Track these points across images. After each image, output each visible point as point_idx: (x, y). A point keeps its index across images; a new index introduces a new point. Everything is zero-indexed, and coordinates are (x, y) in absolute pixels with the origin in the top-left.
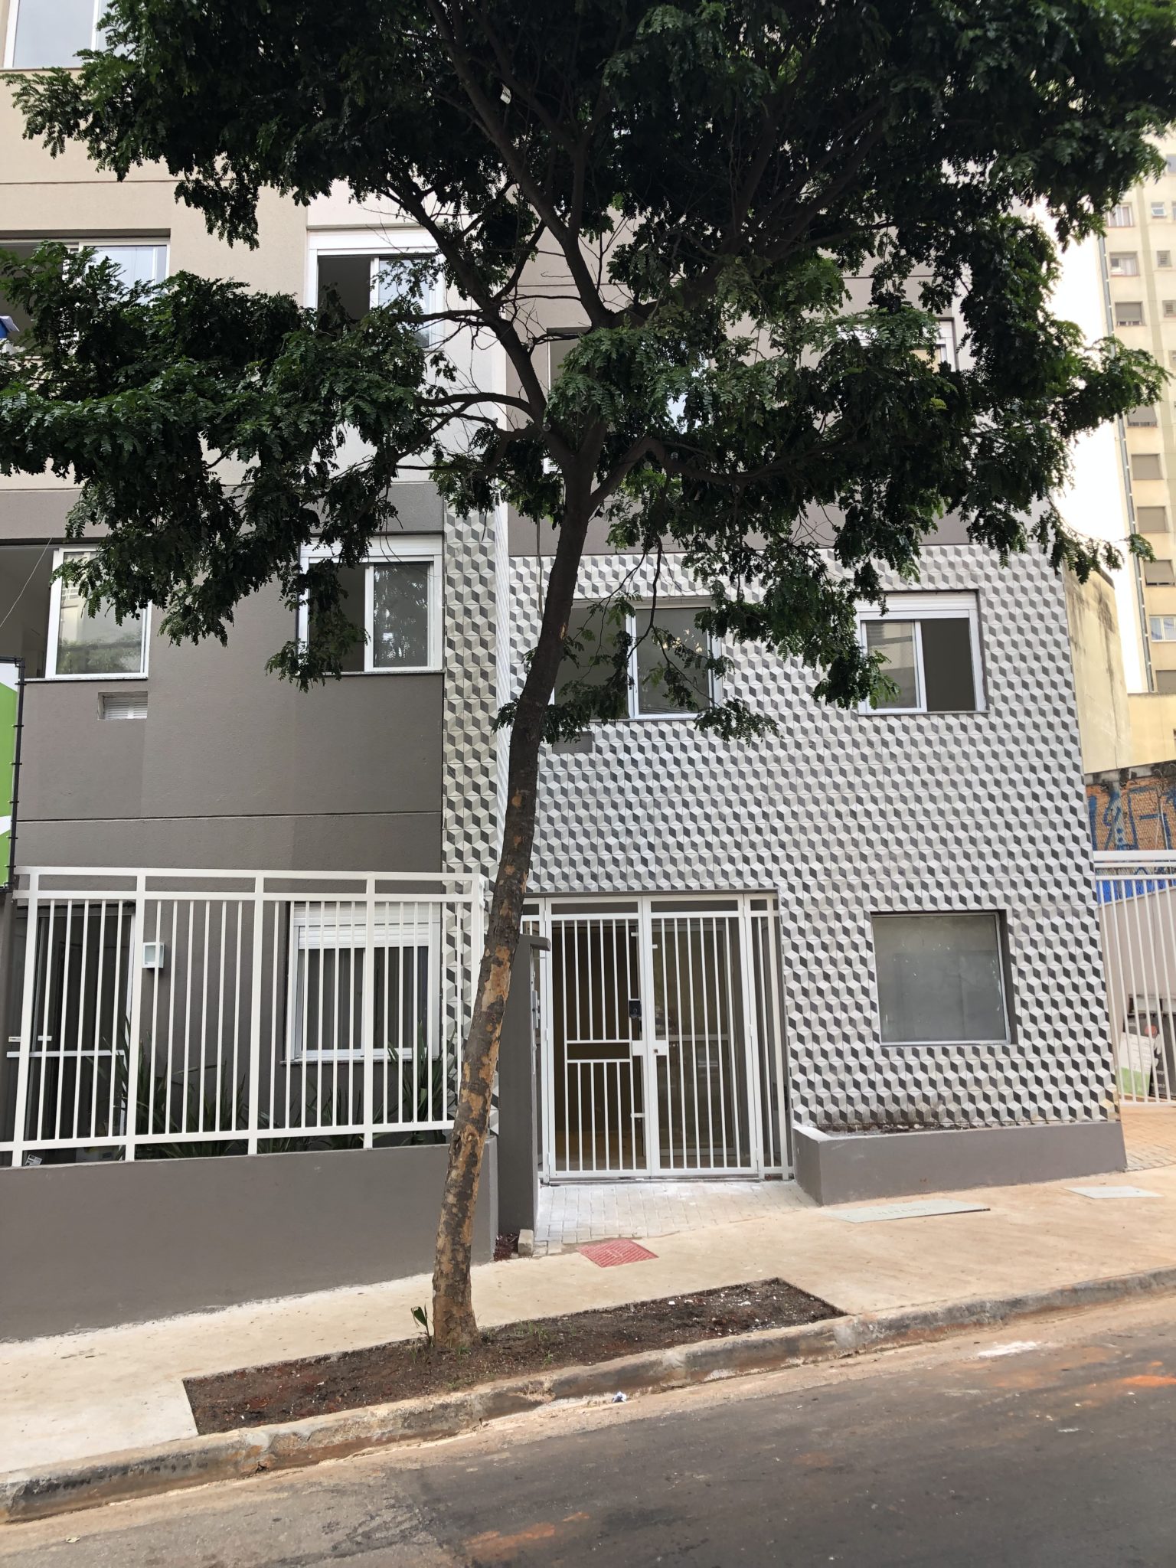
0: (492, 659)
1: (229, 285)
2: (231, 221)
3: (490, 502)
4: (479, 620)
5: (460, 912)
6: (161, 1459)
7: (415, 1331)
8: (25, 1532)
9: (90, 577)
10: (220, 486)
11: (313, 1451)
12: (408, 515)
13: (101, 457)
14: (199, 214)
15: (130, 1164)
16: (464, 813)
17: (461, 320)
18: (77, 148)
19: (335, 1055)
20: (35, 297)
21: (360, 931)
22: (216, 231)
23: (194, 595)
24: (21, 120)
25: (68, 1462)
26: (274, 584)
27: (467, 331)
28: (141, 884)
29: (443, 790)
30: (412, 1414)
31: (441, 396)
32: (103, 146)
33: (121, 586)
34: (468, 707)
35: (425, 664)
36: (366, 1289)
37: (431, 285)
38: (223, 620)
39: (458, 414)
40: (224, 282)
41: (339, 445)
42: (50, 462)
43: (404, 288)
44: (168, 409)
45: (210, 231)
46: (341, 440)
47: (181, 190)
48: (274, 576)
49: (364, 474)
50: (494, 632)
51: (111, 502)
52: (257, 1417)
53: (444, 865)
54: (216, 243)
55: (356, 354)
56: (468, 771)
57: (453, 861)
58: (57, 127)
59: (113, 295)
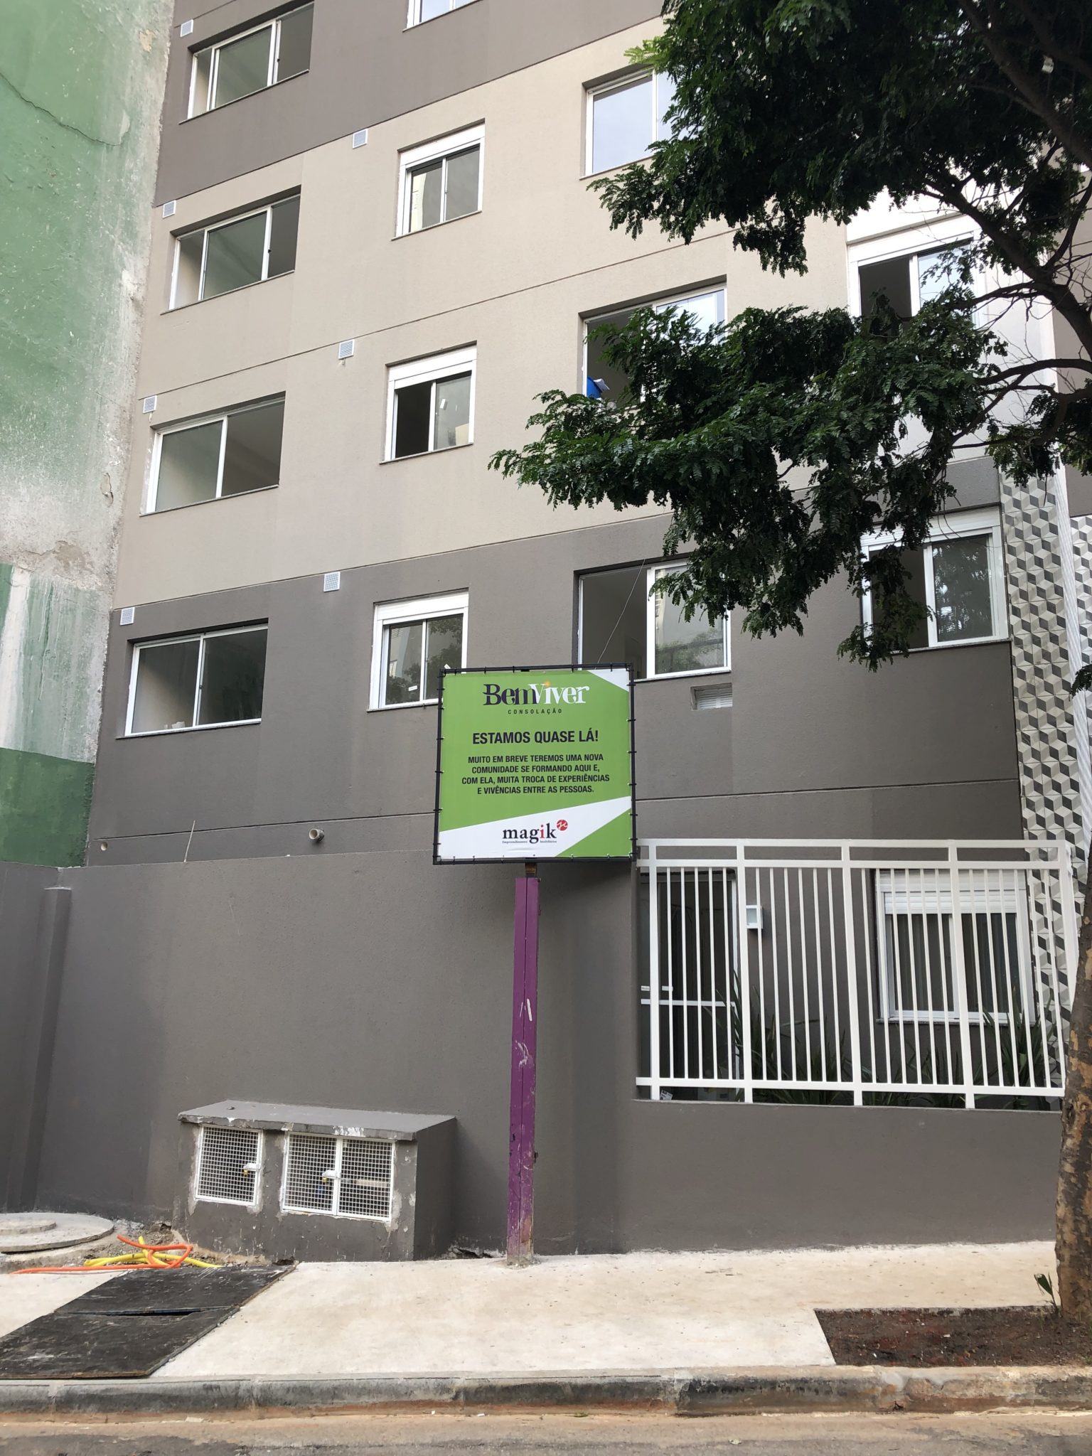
0: (1061, 622)
1: (789, 312)
2: (782, 255)
3: (1050, 467)
4: (1045, 584)
5: (1047, 879)
6: (804, 1381)
7: (1040, 1299)
8: (692, 1427)
9: (682, 588)
10: (789, 492)
11: (948, 1400)
12: (965, 494)
13: (693, 482)
14: (755, 255)
15: (748, 1105)
16: (1043, 779)
17: (1013, 295)
18: (652, 226)
19: (931, 1016)
20: (630, 358)
21: (945, 897)
22: (769, 267)
23: (770, 593)
24: (607, 215)
25: (724, 1368)
26: (842, 574)
27: (1021, 304)
28: (740, 853)
29: (1018, 757)
30: (1045, 1381)
31: (994, 373)
32: (672, 218)
33: (711, 592)
34: (1039, 672)
35: (990, 633)
36: (981, 1249)
37: (982, 267)
38: (798, 613)
39: (1014, 386)
40: (785, 309)
41: (902, 436)
42: (651, 495)
43: (956, 276)
44: (746, 431)
45: (764, 268)
46: (903, 432)
47: (738, 239)
48: (841, 567)
49: (921, 461)
50: (1062, 595)
51: (700, 521)
52: (889, 1358)
53: (1026, 832)
54: (771, 277)
55: (914, 349)
56: (1043, 737)
57: (1035, 828)
58: (636, 212)
59: (692, 342)
